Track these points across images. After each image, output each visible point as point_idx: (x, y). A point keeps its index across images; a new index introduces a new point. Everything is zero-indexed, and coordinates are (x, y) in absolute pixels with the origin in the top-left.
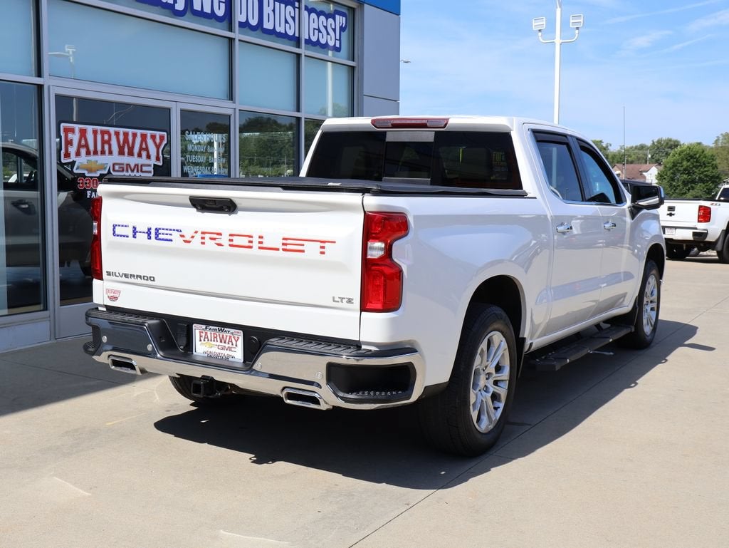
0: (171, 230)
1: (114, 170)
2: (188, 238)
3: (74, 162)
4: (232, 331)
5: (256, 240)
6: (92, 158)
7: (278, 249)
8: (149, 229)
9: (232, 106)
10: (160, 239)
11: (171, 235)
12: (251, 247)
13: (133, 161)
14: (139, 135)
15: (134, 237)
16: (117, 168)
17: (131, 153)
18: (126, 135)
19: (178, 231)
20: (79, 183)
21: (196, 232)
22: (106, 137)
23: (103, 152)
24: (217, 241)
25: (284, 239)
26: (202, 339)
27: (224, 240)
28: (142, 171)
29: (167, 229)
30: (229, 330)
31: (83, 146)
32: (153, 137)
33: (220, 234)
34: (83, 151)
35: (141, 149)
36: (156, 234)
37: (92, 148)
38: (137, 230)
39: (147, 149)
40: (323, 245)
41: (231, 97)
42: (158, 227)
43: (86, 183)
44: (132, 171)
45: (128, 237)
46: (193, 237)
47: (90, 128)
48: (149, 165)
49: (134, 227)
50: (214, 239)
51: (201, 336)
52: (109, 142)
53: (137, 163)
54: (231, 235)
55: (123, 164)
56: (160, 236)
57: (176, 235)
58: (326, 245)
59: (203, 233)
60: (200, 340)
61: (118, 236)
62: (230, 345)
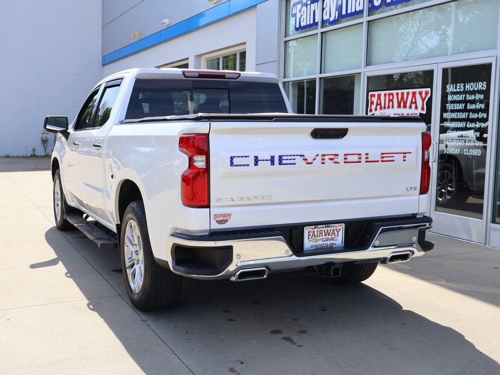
0: (294, 155)
2: (310, 161)
4: (337, 225)
6: (383, 111)
8: (273, 157)
10: (284, 164)
11: (295, 159)
12: (360, 162)
13: (405, 111)
15: (256, 164)
17: (405, 106)
18: (403, 94)
19: (301, 156)
22: (391, 97)
23: (388, 107)
26: (310, 237)
27: (341, 159)
30: (333, 225)
31: (379, 104)
32: (420, 93)
33: (337, 155)
34: (379, 107)
35: (412, 103)
36: (280, 160)
37: (383, 105)
38: (259, 159)
39: (415, 103)
40: (405, 155)
42: (281, 154)
46: (314, 159)
48: (416, 114)
51: (309, 235)
53: (408, 113)
54: (345, 155)
55: (399, 114)
58: (407, 155)
59: (323, 155)
60: (309, 238)
61: (236, 166)
62: (333, 236)
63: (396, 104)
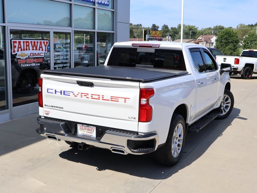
0: (69, 92)
1: (30, 56)
2: (76, 95)
3: (17, 54)
5: (101, 97)
6: (23, 52)
7: (109, 100)
8: (61, 91)
9: (72, 29)
10: (65, 95)
12: (99, 99)
13: (37, 52)
14: (39, 42)
15: (55, 93)
16: (31, 55)
17: (36, 49)
18: (34, 42)
19: (72, 92)
20: (19, 62)
21: (79, 93)
22: (28, 44)
23: (27, 49)
24: (87, 96)
25: (111, 97)
27: (90, 96)
28: (40, 55)
29: (68, 91)
31: (20, 48)
32: (44, 43)
33: (88, 94)
34: (20, 49)
35: (40, 47)
36: (64, 93)
37: (23, 48)
38: (57, 91)
39: (42, 47)
40: (125, 99)
41: (70, 25)
42: (65, 90)
43: (21, 61)
44: (37, 56)
45: (53, 93)
46: (78, 95)
47: (22, 41)
48: (43, 53)
49: (55, 90)
50: (86, 96)
51: (80, 128)
52: (28, 46)
53: (38, 53)
54: (92, 95)
55: (33, 53)
56: (65, 94)
57: (71, 94)
59: (81, 93)
61: (49, 93)
62: (91, 131)
63: (31, 48)
